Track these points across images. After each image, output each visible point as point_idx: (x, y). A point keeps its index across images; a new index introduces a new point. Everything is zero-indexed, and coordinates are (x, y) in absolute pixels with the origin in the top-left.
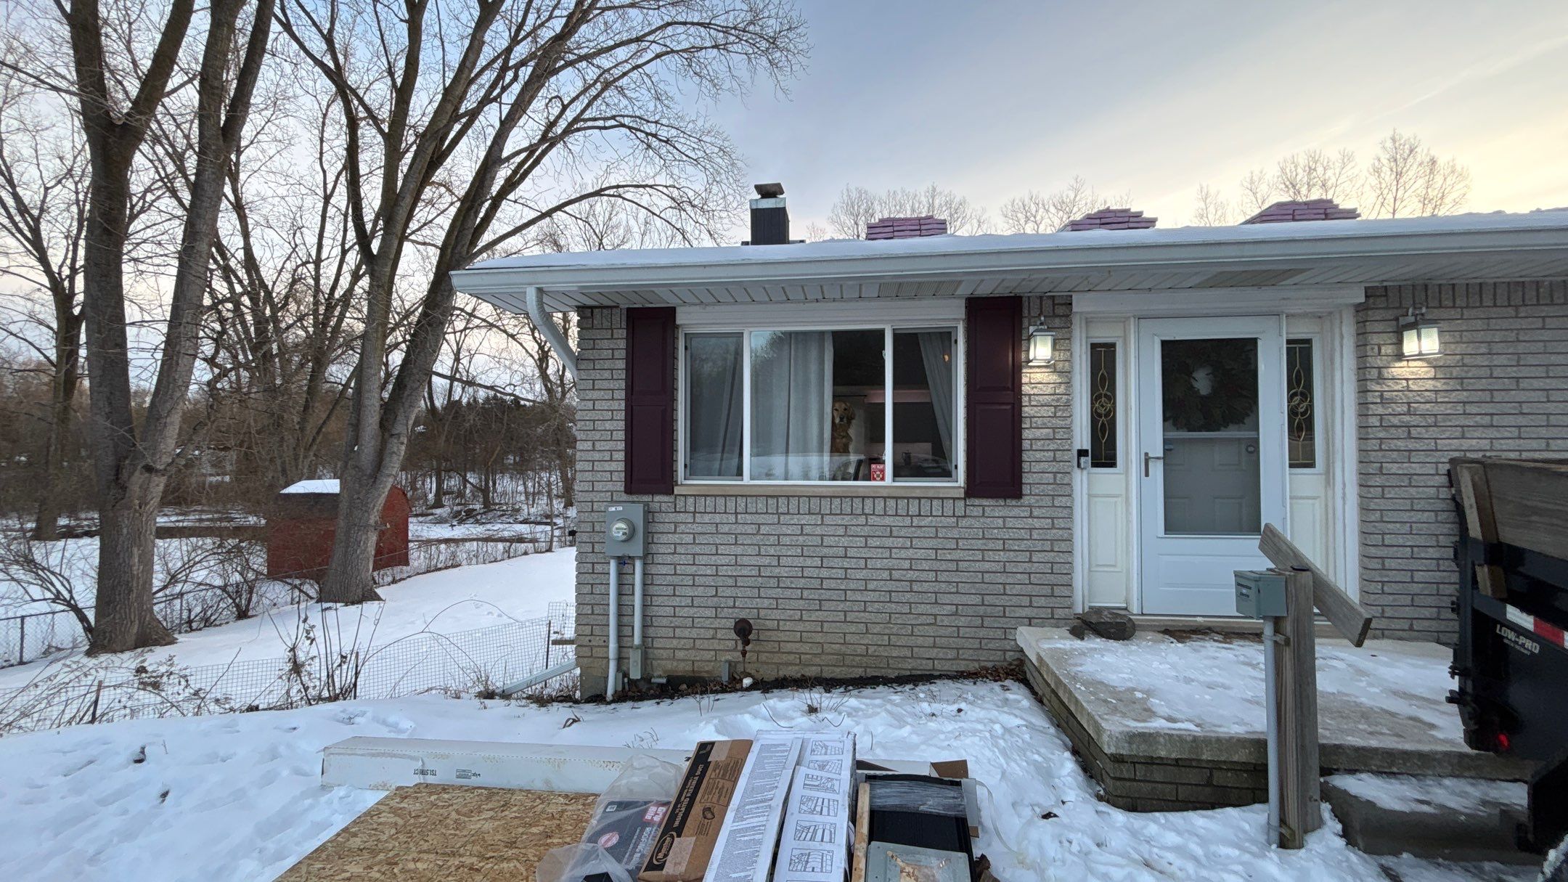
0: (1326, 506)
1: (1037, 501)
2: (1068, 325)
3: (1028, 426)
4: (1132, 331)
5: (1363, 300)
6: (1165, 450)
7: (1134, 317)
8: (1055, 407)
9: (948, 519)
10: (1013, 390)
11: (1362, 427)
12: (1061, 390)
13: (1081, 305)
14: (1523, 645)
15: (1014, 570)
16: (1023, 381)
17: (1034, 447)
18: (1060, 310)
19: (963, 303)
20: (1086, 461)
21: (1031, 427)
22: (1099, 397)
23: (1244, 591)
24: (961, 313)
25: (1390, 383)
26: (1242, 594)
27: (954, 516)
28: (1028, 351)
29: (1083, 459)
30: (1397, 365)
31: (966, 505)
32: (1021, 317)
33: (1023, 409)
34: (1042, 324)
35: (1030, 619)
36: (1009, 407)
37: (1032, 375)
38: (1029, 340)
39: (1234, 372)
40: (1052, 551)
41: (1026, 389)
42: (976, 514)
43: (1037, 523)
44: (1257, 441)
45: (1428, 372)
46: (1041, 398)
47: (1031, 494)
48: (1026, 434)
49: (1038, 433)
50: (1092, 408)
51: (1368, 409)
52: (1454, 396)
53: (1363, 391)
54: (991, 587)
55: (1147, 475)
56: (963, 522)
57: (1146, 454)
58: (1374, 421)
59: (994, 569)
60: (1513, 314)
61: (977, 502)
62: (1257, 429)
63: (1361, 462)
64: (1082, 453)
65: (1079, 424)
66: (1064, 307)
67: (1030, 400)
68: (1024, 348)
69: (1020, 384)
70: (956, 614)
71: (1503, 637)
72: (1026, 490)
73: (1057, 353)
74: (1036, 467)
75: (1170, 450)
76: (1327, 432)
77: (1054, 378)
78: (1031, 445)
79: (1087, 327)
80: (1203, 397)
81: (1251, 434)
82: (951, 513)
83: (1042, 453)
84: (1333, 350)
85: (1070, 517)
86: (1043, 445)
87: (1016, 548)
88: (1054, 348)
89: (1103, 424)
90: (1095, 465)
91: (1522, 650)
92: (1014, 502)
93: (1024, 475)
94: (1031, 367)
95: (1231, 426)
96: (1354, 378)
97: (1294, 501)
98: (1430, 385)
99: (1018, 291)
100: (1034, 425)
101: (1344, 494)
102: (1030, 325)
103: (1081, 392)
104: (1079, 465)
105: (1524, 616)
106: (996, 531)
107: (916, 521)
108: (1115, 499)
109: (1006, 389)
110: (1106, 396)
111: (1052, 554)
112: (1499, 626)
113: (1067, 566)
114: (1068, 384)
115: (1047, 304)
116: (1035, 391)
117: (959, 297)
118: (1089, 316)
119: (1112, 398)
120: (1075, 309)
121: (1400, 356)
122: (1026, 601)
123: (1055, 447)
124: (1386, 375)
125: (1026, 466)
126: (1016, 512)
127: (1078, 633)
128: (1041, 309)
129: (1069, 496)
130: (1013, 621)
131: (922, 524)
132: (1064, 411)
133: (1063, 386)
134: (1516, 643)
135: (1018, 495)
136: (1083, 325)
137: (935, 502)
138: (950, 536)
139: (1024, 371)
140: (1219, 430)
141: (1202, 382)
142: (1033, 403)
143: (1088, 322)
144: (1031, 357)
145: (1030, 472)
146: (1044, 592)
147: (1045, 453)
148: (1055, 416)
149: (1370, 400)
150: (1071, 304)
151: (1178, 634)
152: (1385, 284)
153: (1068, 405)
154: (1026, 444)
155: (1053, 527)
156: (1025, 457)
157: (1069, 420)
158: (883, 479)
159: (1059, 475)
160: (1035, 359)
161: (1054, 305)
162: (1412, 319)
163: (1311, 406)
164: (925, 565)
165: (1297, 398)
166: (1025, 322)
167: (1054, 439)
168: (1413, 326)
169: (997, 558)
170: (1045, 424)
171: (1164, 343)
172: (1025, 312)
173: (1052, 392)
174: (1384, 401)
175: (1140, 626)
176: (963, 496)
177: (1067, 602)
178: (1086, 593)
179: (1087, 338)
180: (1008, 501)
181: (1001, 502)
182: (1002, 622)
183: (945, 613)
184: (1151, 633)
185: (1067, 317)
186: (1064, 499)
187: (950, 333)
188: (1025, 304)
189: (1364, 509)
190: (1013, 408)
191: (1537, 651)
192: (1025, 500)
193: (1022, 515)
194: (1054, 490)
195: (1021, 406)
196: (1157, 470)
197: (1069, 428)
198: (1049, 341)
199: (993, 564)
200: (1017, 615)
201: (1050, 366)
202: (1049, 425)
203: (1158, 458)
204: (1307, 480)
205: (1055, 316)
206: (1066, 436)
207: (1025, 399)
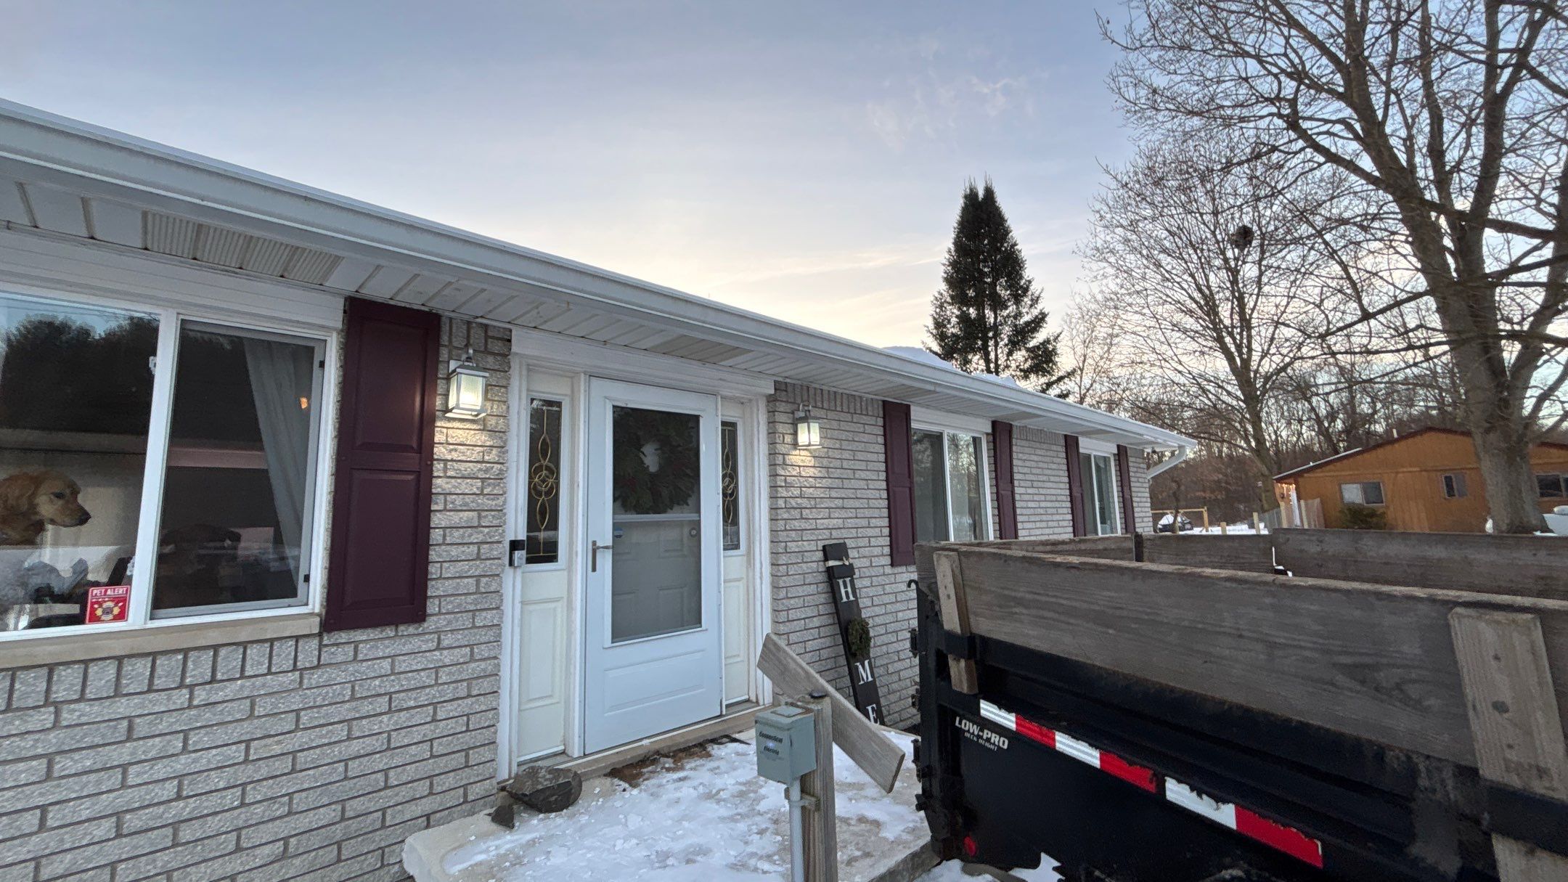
0: (748, 587)
1: (449, 622)
2: (504, 369)
3: (440, 507)
4: (582, 391)
5: (772, 392)
6: (616, 537)
7: (585, 373)
8: (483, 480)
9: (281, 678)
10: (419, 451)
11: (773, 509)
12: (493, 456)
13: (523, 344)
14: (988, 740)
15: (406, 741)
16: (436, 440)
17: (448, 540)
18: (497, 347)
19: (340, 303)
20: (520, 555)
21: (445, 510)
22: (539, 469)
23: (771, 744)
24: (337, 320)
25: (790, 468)
26: (767, 749)
27: (295, 669)
28: (447, 395)
29: (517, 554)
30: (794, 453)
31: (321, 646)
32: (437, 344)
33: (435, 481)
34: (469, 359)
35: (428, 816)
36: (410, 477)
37: (450, 432)
38: (448, 379)
39: (680, 449)
40: (469, 696)
41: (439, 451)
42: (340, 658)
43: (447, 657)
44: (699, 522)
45: (810, 461)
46: (462, 466)
47: (440, 613)
48: (436, 520)
49: (455, 518)
50: (530, 483)
51: (777, 491)
52: (825, 482)
53: (773, 475)
54: (362, 781)
55: (594, 569)
56: (315, 678)
57: (594, 543)
58: (781, 503)
59: (369, 750)
60: (850, 419)
61: (343, 636)
62: (698, 511)
63: (772, 542)
64: (515, 545)
65: (514, 504)
66: (500, 344)
67: (445, 469)
68: (440, 391)
69: (432, 444)
70: (284, 856)
71: (964, 731)
72: (432, 607)
73: (489, 404)
74: (450, 570)
75: (620, 536)
76: (748, 513)
77: (482, 438)
78: (444, 536)
79: (528, 376)
80: (652, 475)
81: (693, 516)
82: (288, 665)
83: (461, 548)
84: (752, 435)
85: (498, 640)
86: (463, 536)
87: (412, 703)
88: (486, 398)
89: (543, 505)
90: (529, 561)
91: (987, 744)
92: (411, 629)
93: (430, 584)
94: (450, 419)
95: (676, 508)
96: (766, 462)
97: (728, 584)
98: (811, 472)
99: (436, 305)
100: (450, 506)
101: (761, 573)
102: (450, 358)
103: (518, 461)
104: (511, 563)
105: (1003, 713)
106: (377, 682)
107: (201, 695)
108: (552, 605)
109: (407, 448)
110: (548, 468)
111: (469, 701)
112: (958, 719)
113: (490, 714)
114: (502, 448)
115: (477, 335)
116: (455, 456)
117: (334, 293)
118: (530, 361)
119: (554, 471)
120: (514, 349)
121: (795, 445)
122: (423, 788)
123: (480, 538)
124: (788, 462)
125: (433, 570)
126: (416, 643)
127: (504, 819)
128: (468, 337)
129: (498, 608)
130: (399, 830)
131: (220, 696)
132: (495, 486)
133: (495, 451)
134: (979, 737)
135: (418, 615)
136: (524, 372)
137: (252, 651)
138: (282, 708)
139: (438, 424)
140: (665, 512)
141: (651, 458)
142: (449, 473)
143: (530, 369)
144: (451, 404)
145: (440, 578)
146: (453, 765)
147: (465, 548)
148: (482, 494)
149: (779, 483)
150: (509, 341)
151: (627, 772)
152: (788, 380)
153: (500, 478)
154: (436, 536)
155: (472, 659)
156: (433, 555)
157: (502, 499)
158: (122, 616)
159: (484, 580)
160: (457, 407)
161: (487, 337)
162: (802, 414)
163: (736, 487)
164: (218, 780)
165: (727, 479)
166: (444, 353)
167: (480, 526)
168: (805, 419)
169: (376, 729)
170: (466, 504)
171: (616, 409)
172: (445, 339)
173: (479, 458)
174: (788, 486)
175: (585, 774)
176: (316, 630)
177: (486, 770)
178: (515, 748)
179: (528, 390)
180: (401, 628)
181: (390, 632)
182: (379, 839)
183: (258, 862)
184: (597, 781)
185: (505, 355)
186: (489, 615)
187: (310, 351)
188: (445, 328)
189: (775, 587)
190: (418, 480)
191: (1005, 747)
192: (430, 624)
193: (424, 647)
194: (475, 602)
195: (431, 477)
196: (606, 561)
197: (500, 511)
198: (480, 383)
199: (367, 740)
200: (408, 817)
201: (478, 421)
202: (473, 506)
203: (607, 548)
204: (735, 560)
205: (487, 352)
206: (496, 522)
207: (438, 467)
